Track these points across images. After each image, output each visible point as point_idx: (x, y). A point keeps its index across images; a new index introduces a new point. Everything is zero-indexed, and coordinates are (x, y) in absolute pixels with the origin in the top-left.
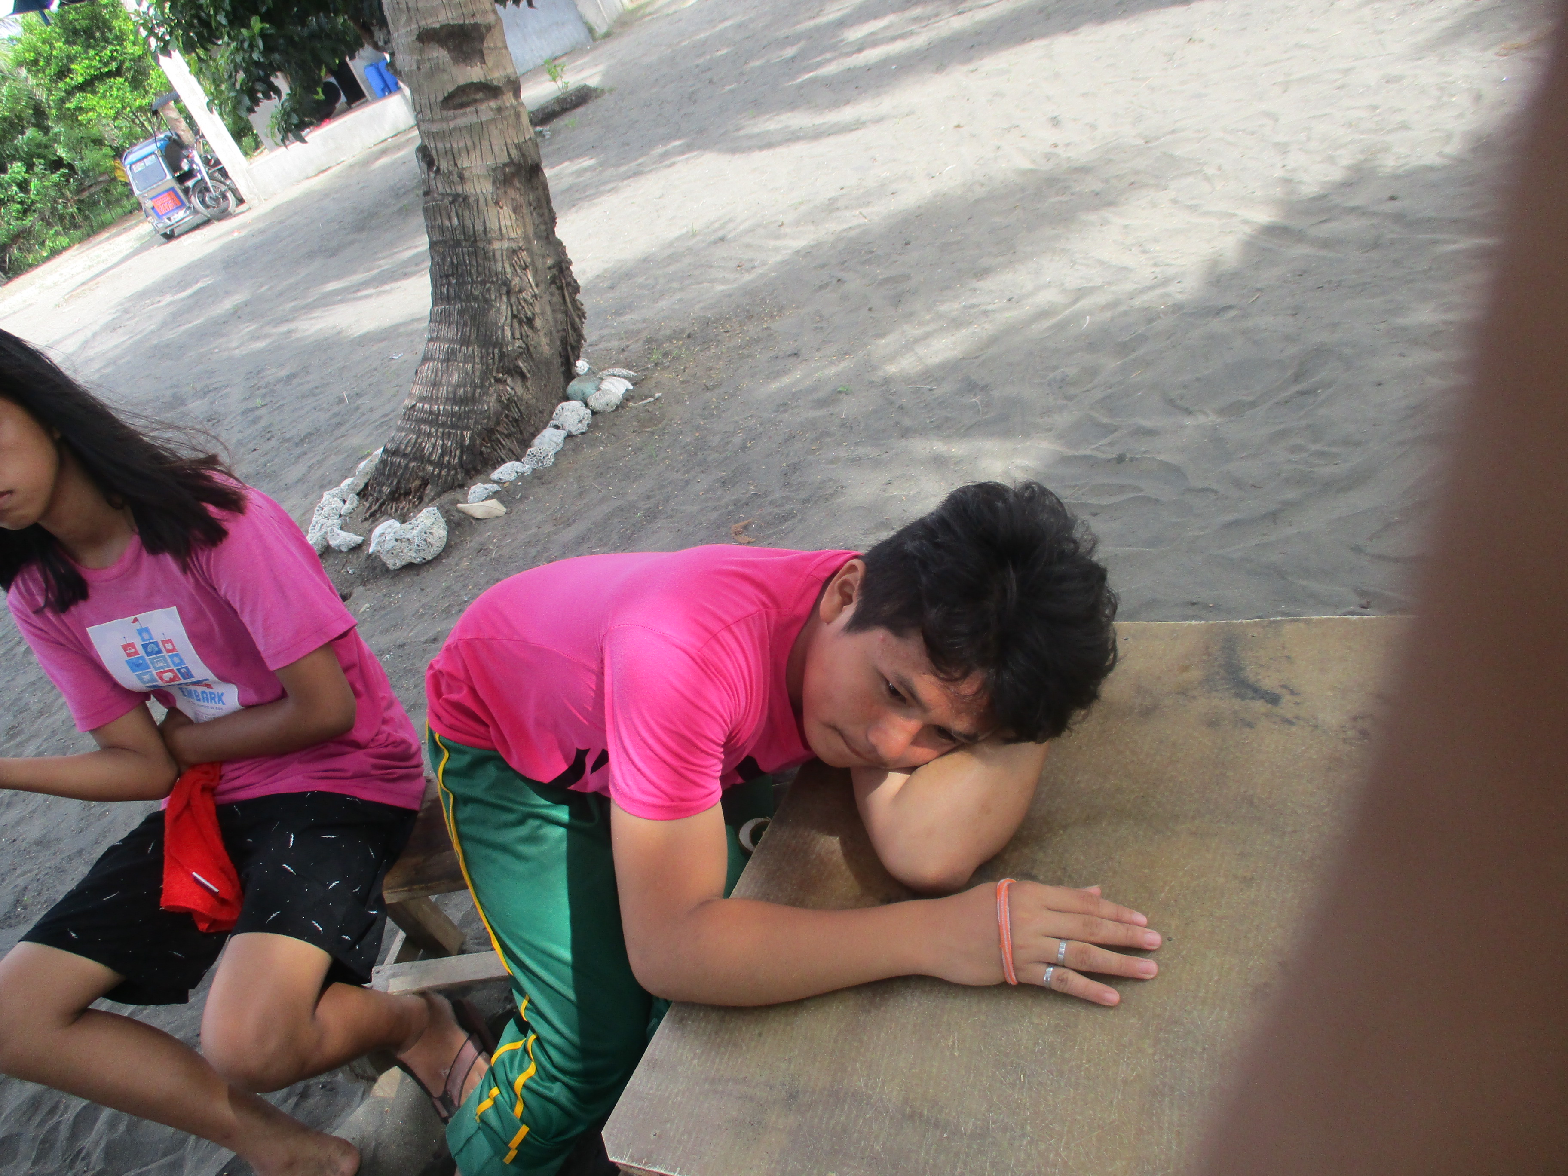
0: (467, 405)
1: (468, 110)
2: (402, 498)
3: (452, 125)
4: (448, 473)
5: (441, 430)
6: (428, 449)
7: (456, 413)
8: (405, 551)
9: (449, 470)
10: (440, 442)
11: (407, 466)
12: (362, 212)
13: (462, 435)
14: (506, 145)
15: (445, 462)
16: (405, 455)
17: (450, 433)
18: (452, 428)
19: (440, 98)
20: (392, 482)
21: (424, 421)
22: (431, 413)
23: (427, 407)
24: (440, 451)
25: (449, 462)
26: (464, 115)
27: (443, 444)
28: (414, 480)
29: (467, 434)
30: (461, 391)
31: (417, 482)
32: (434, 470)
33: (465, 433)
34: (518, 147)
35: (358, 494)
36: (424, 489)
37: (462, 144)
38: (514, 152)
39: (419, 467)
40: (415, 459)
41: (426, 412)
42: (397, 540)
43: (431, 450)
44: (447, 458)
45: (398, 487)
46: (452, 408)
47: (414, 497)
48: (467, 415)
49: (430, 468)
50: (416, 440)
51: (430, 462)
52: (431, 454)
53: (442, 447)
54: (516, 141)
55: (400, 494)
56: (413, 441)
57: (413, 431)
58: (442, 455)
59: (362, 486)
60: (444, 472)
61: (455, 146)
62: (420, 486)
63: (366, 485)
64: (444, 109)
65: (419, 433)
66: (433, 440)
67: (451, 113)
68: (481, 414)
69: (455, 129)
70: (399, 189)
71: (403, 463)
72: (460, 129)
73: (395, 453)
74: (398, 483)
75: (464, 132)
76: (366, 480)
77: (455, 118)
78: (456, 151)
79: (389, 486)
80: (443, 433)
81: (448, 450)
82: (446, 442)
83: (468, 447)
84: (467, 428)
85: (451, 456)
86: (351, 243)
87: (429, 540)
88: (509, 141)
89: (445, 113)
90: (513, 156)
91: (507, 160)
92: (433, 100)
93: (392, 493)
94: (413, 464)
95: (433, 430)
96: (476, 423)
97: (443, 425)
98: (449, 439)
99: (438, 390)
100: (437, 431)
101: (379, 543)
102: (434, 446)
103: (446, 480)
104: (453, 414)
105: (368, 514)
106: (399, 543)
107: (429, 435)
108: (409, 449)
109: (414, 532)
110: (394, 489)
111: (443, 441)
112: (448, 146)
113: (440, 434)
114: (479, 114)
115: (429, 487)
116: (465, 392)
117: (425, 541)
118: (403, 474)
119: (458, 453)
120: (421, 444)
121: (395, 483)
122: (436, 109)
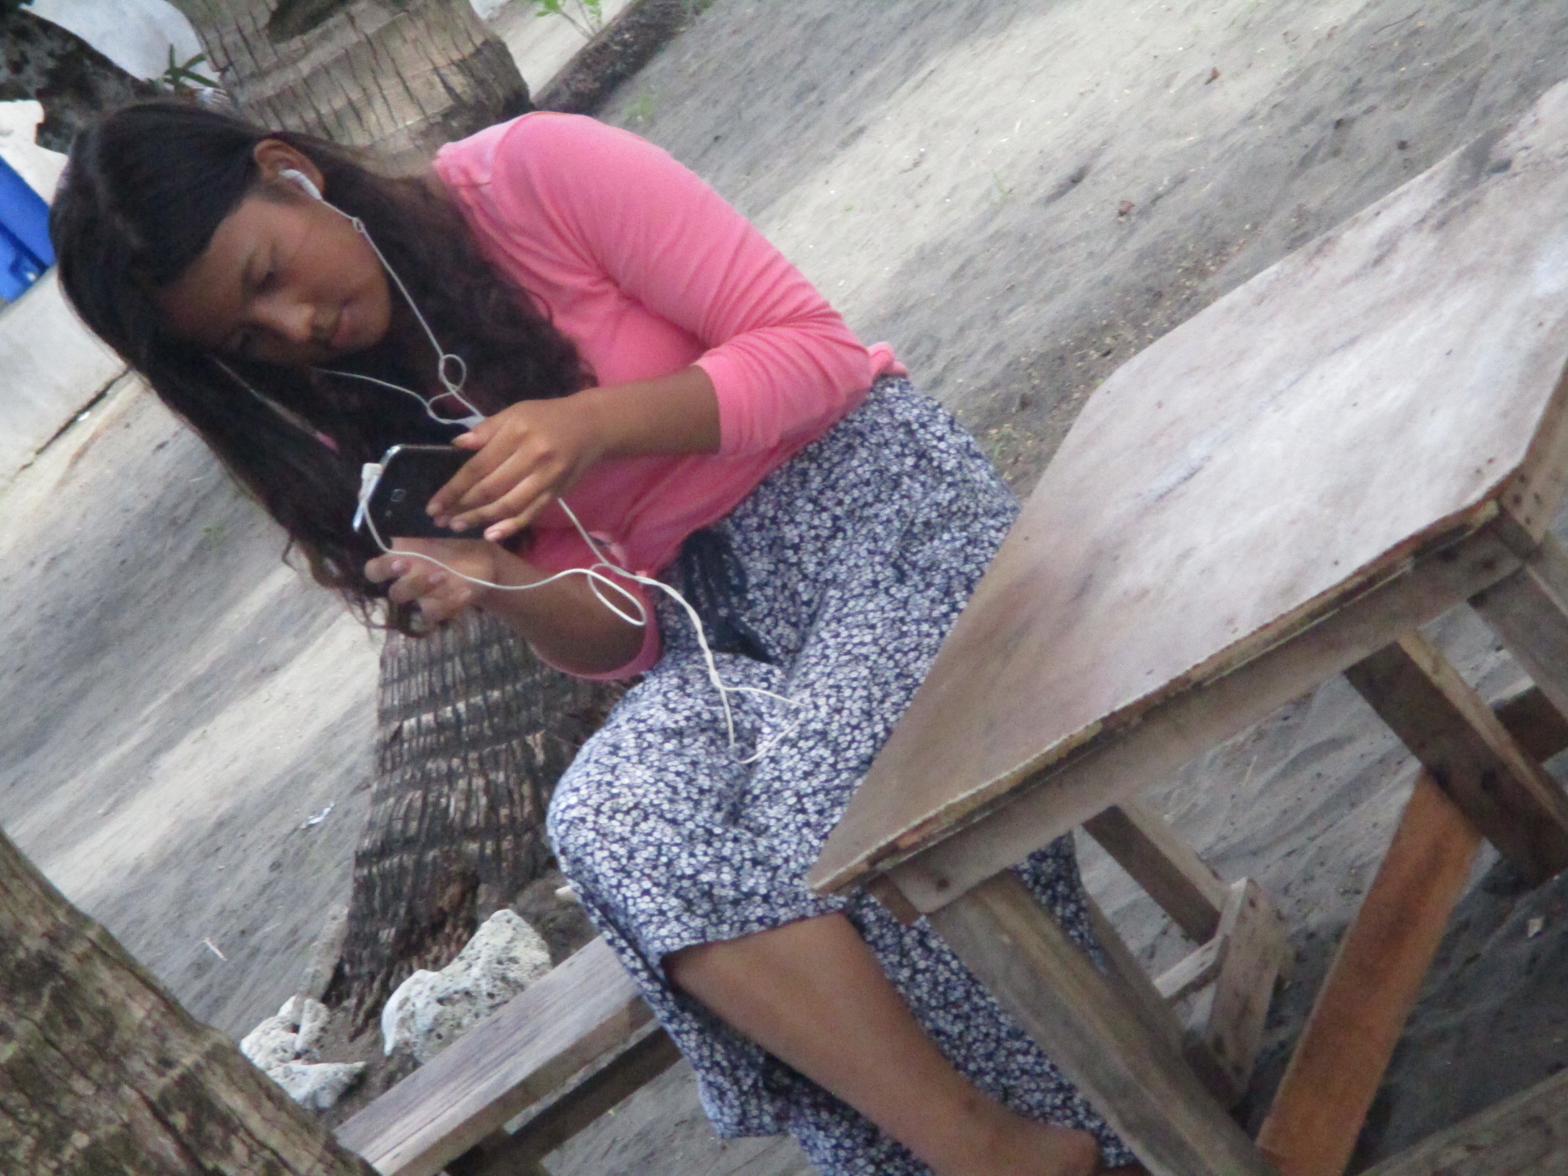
0: (516, 678)
1: (331, 22)
2: (428, 941)
3: (305, 67)
4: (517, 846)
5: (473, 755)
6: (454, 804)
7: (497, 705)
8: (465, 1021)
9: (518, 836)
10: (479, 782)
11: (419, 865)
12: (79, 613)
13: (526, 747)
14: (436, 70)
15: (503, 821)
16: (408, 843)
17: (495, 755)
18: (499, 743)
19: (264, 19)
20: (396, 914)
21: (431, 753)
22: (441, 726)
23: (427, 718)
24: (483, 801)
25: (512, 819)
26: (325, 36)
27: (488, 783)
28: (443, 890)
29: (535, 740)
30: (495, 653)
31: (454, 890)
32: (482, 848)
33: (529, 739)
34: (462, 66)
35: (325, 999)
36: (475, 896)
37: (339, 103)
38: (458, 81)
39: (446, 857)
40: (432, 841)
41: (429, 731)
42: (441, 1001)
43: (462, 805)
44: (504, 812)
45: (413, 919)
46: (485, 699)
47: (455, 928)
48: (525, 700)
49: (473, 847)
50: (425, 798)
51: (471, 834)
52: (466, 814)
53: (487, 791)
54: (456, 56)
55: (421, 937)
56: (418, 804)
57: (412, 784)
58: (493, 808)
59: (327, 975)
60: (506, 845)
61: (324, 110)
62: (463, 895)
63: (338, 971)
64: (277, 41)
65: (426, 782)
66: (462, 784)
67: (296, 43)
68: (551, 686)
69: (315, 73)
70: (176, 506)
71: (408, 860)
72: (326, 70)
73: (383, 851)
74: (410, 910)
75: (335, 73)
76: (333, 960)
77: (308, 50)
78: (330, 121)
79: (392, 923)
80: (481, 761)
81: (503, 791)
82: (492, 776)
83: (542, 768)
84: (533, 727)
85: (512, 802)
86: (79, 695)
87: (511, 975)
88: (441, 61)
89: (282, 47)
90: (459, 90)
91: (447, 102)
92: (249, 30)
93: (402, 935)
94: (431, 855)
95: (456, 762)
96: (548, 708)
97: (475, 742)
98: (497, 767)
99: (443, 673)
100: (465, 761)
101: (403, 1022)
102: (469, 795)
103: (516, 858)
104: (491, 710)
105: (361, 1016)
106: (449, 1008)
107: (451, 777)
108: (414, 825)
109: (475, 971)
110: (405, 925)
111: (486, 776)
112: (310, 116)
113: (473, 765)
114: (358, 21)
115: (483, 889)
116: (506, 653)
117: (504, 979)
118: (415, 886)
119: (526, 789)
120: (436, 804)
121: (402, 912)
122: (263, 46)
